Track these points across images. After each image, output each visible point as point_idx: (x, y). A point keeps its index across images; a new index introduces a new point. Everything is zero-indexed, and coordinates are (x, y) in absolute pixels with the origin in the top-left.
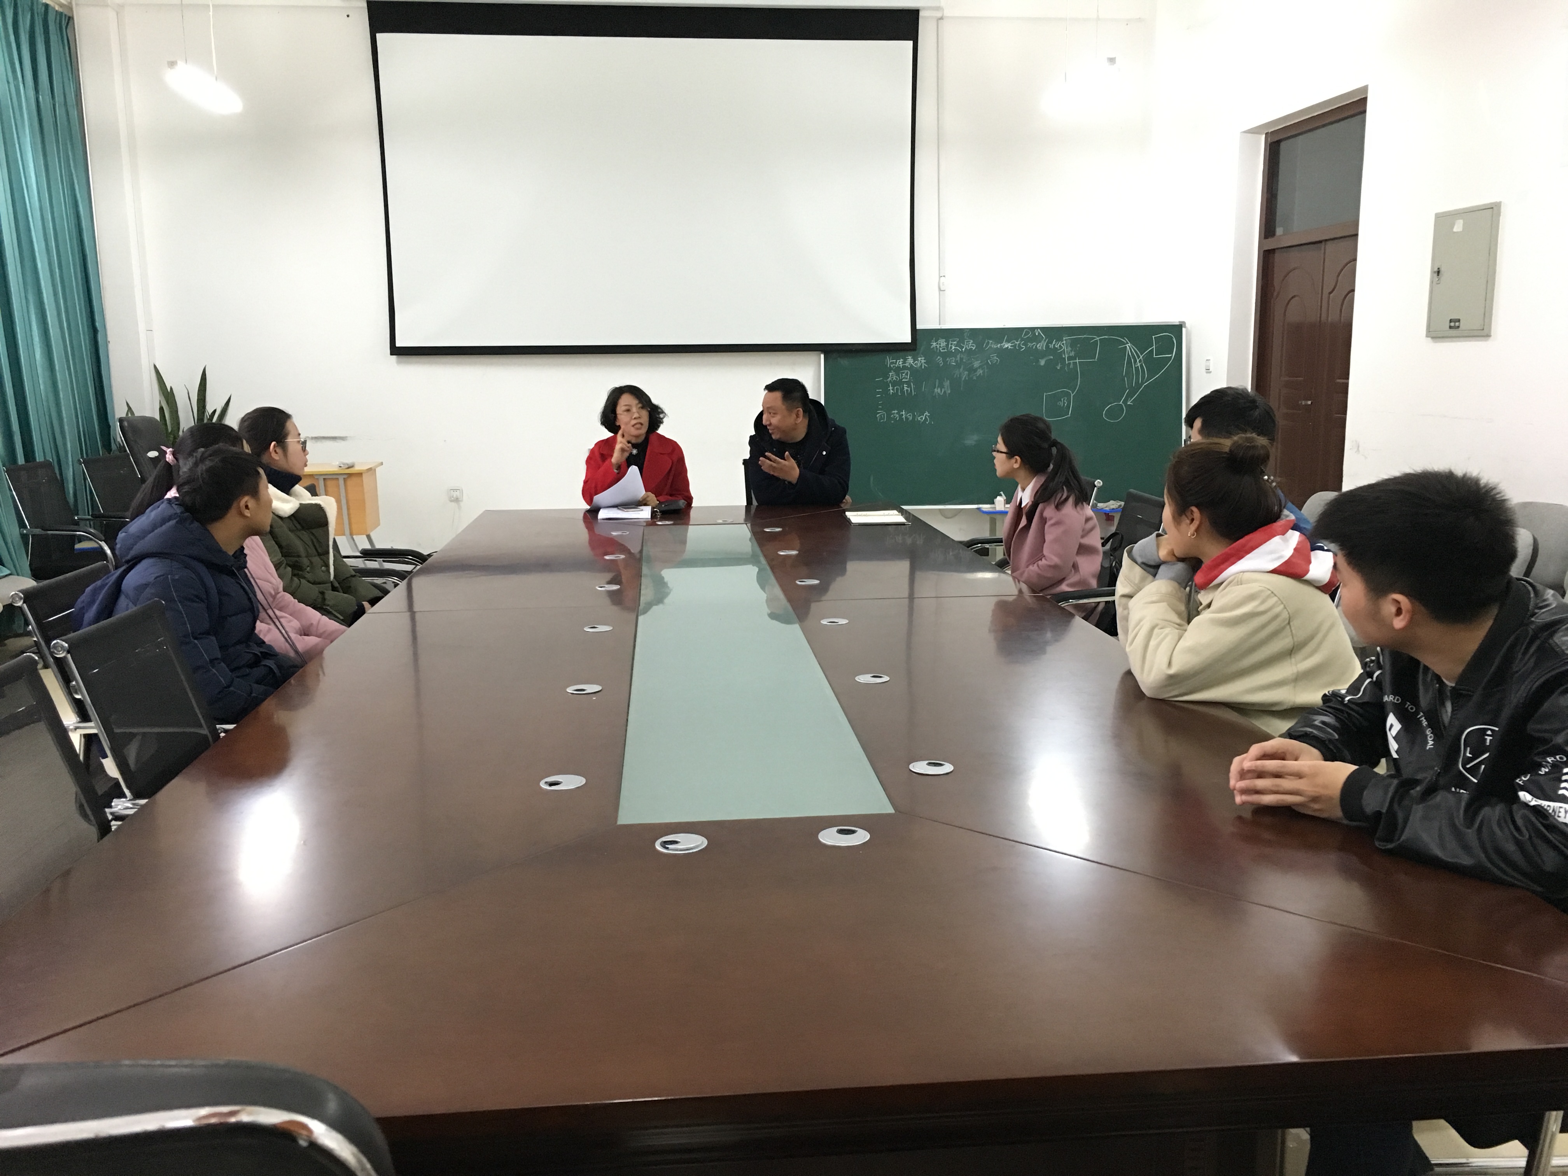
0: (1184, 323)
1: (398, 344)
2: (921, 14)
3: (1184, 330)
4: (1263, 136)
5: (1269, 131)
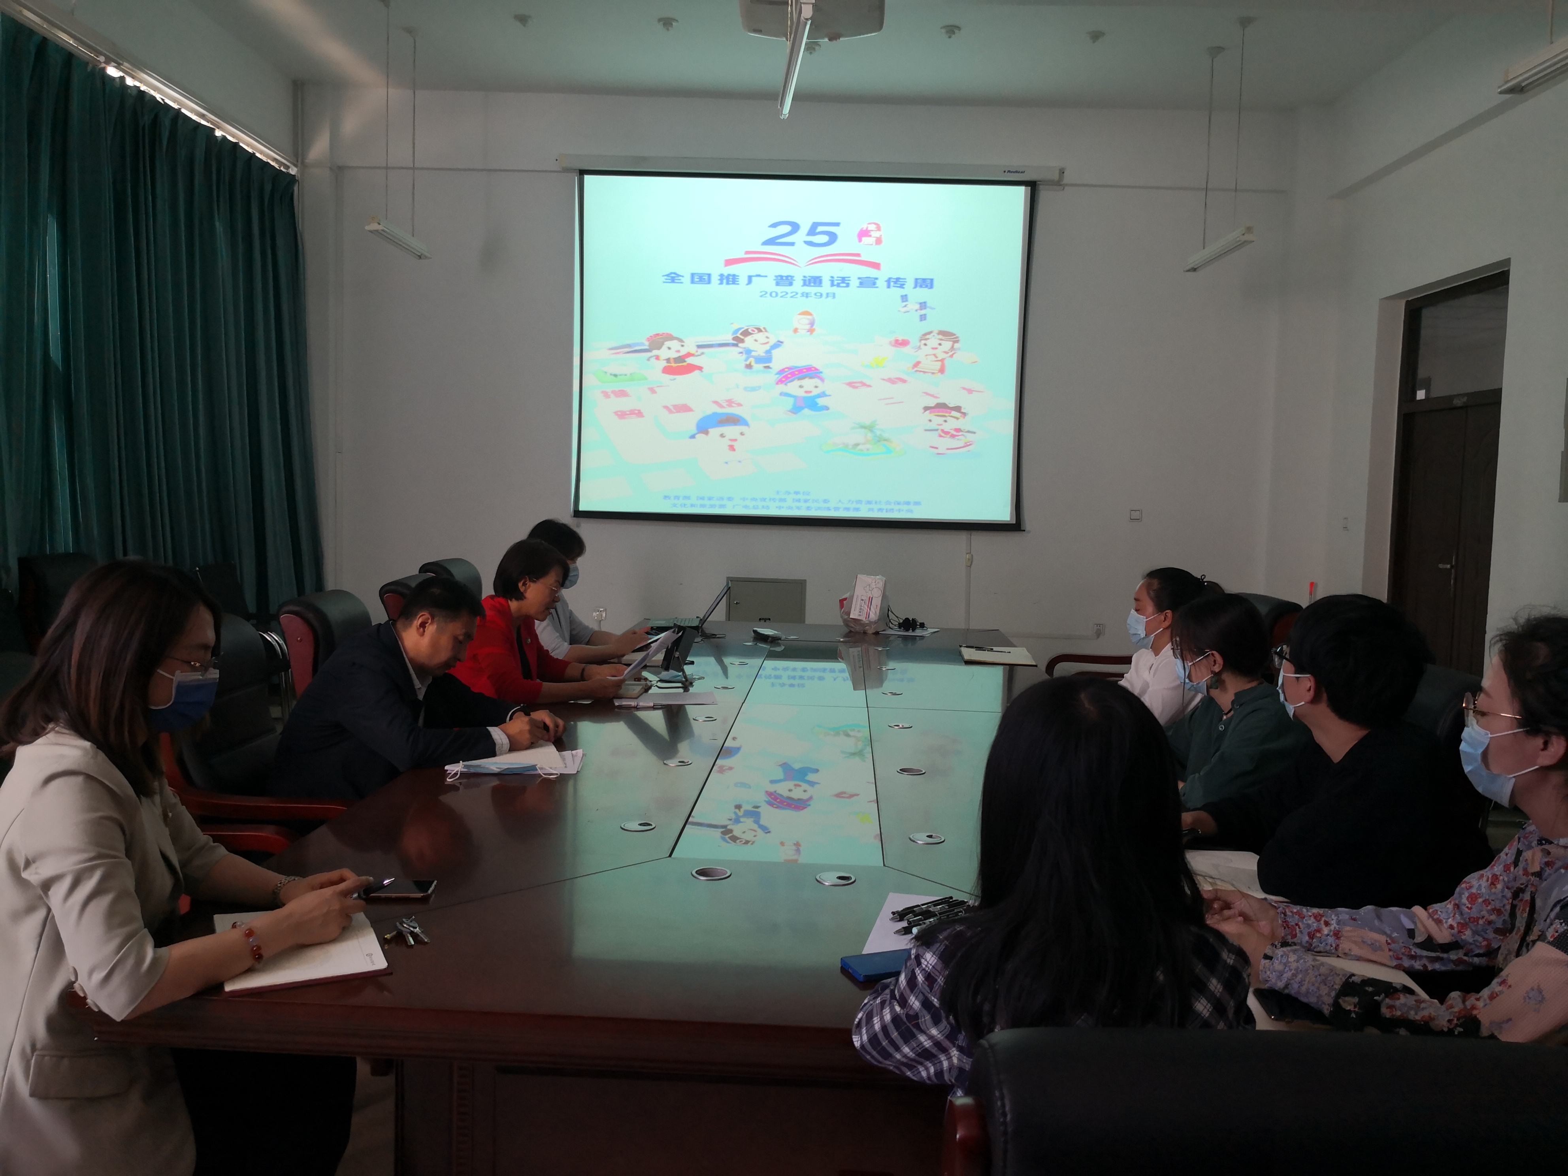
1: (580, 508)
4: (1403, 303)
5: (1409, 299)
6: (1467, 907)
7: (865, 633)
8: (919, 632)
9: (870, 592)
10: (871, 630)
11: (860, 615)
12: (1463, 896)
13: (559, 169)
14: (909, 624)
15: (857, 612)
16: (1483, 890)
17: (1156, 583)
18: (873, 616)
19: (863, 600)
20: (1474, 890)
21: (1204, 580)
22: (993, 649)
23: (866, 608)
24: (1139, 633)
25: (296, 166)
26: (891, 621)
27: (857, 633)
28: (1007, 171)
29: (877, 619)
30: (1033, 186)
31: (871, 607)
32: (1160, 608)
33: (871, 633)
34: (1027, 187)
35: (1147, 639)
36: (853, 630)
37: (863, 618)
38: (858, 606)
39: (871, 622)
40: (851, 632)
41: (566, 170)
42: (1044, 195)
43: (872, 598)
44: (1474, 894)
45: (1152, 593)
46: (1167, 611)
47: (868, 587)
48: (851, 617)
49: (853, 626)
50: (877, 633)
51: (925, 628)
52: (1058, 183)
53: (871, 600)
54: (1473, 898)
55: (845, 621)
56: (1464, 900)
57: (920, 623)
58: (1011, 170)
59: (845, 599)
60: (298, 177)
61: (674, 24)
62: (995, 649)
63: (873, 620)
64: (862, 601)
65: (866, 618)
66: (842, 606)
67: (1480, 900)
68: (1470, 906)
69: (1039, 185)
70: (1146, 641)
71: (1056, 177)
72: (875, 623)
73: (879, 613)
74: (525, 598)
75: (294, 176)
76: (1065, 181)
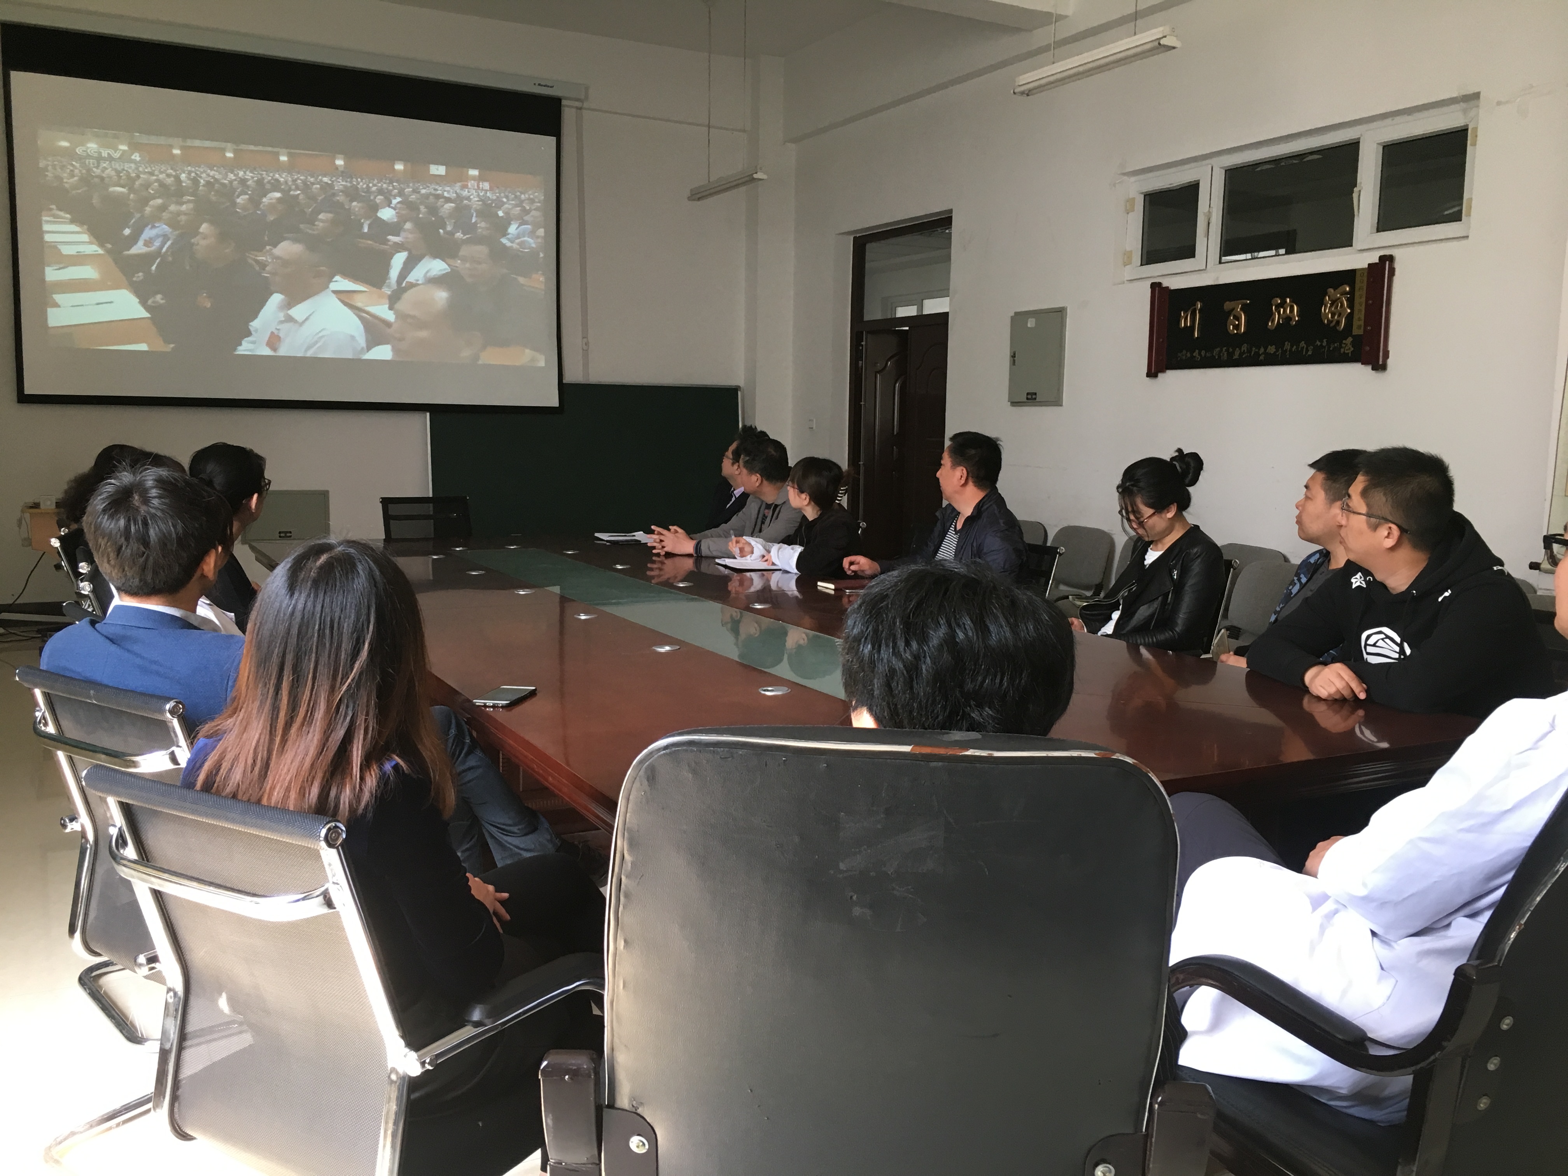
0: (739, 387)
1: (27, 392)
2: (564, 102)
3: (739, 393)
4: (851, 238)
5: (858, 235)
28: (537, 84)
58: (541, 84)
71: (583, 95)
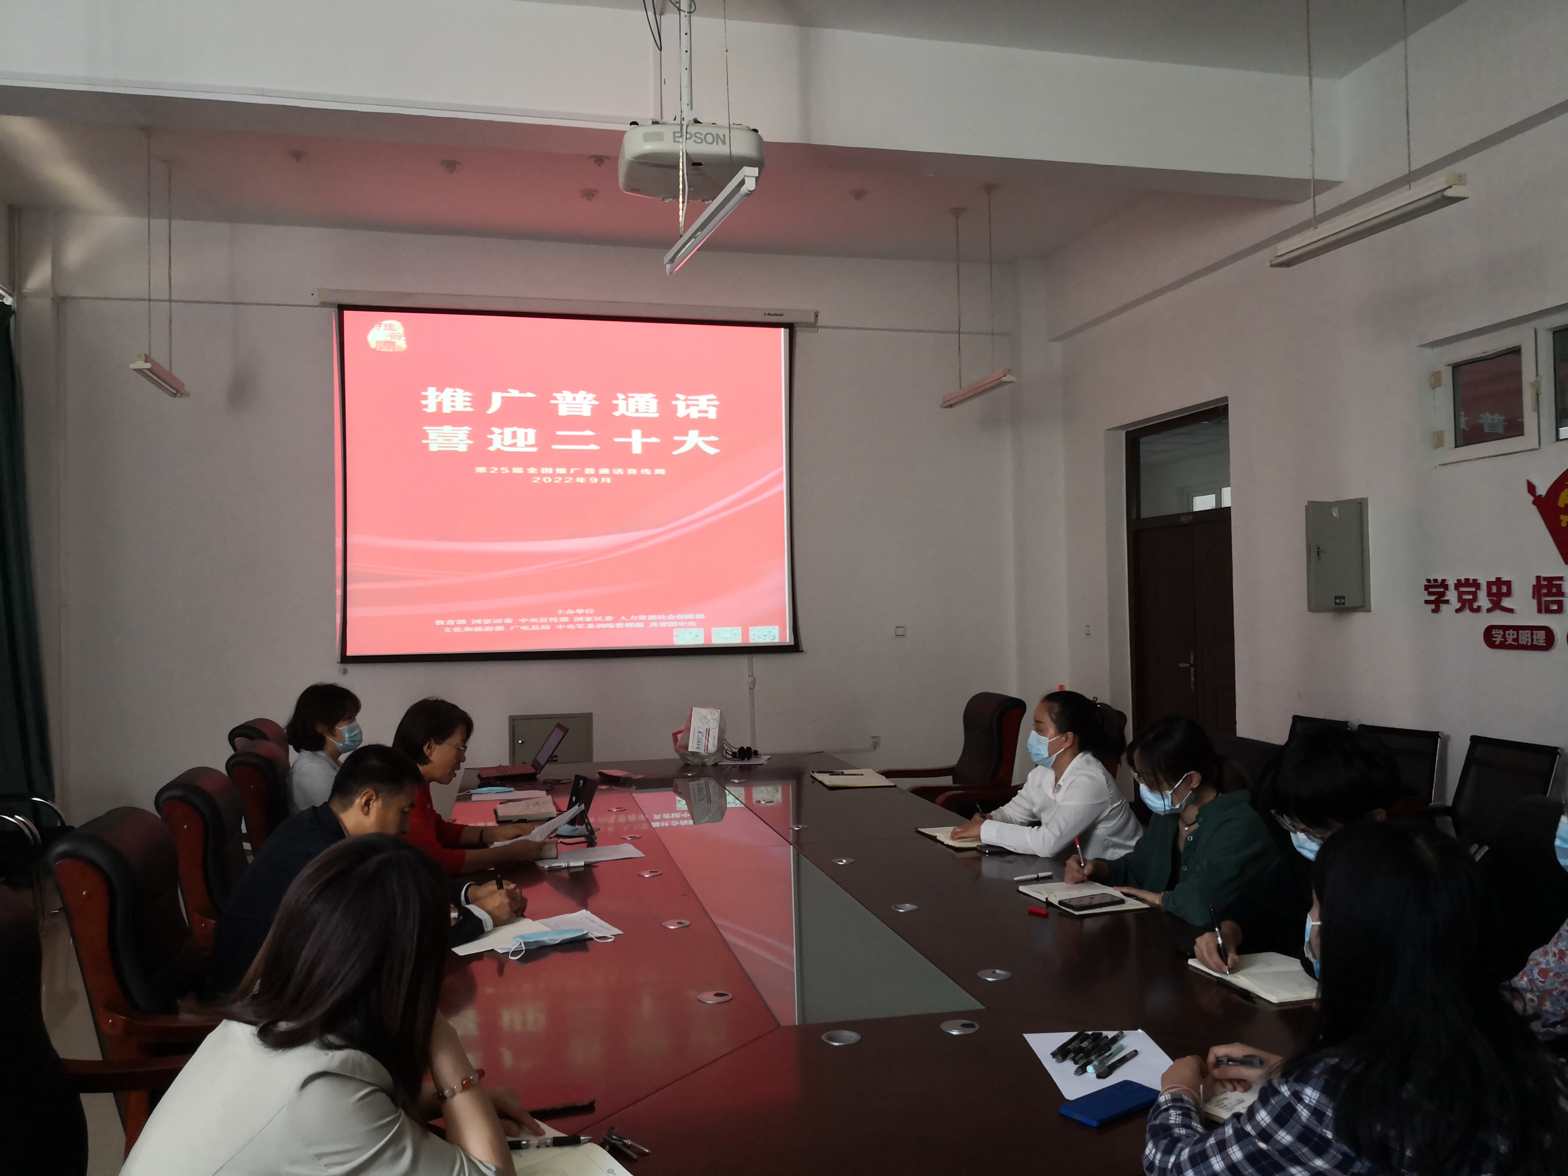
4: (1123, 433)
5: (1130, 430)
6: (1540, 981)
7: (704, 765)
8: (754, 761)
9: (707, 724)
10: (710, 762)
11: (698, 748)
12: (1534, 971)
13: (318, 304)
14: (746, 753)
15: (696, 746)
16: (1553, 965)
17: (1056, 707)
18: (712, 748)
19: (700, 732)
20: (1543, 966)
21: (1097, 702)
22: (842, 772)
23: (704, 740)
24: (1042, 753)
25: (11, 295)
26: (727, 751)
27: (696, 766)
28: (767, 314)
29: (715, 750)
30: (790, 327)
31: (709, 738)
32: (1061, 730)
33: (710, 765)
34: (786, 329)
35: (1049, 759)
36: (689, 762)
37: (702, 751)
38: (696, 739)
39: (710, 754)
40: (687, 765)
41: (324, 304)
42: (800, 335)
43: (709, 729)
44: (1544, 969)
45: (1053, 716)
46: (1069, 733)
47: (704, 718)
48: (689, 750)
49: (691, 759)
50: (716, 765)
51: (758, 756)
52: (813, 326)
53: (708, 731)
54: (1544, 973)
55: (681, 755)
56: (1536, 976)
57: (754, 751)
58: (771, 313)
59: (680, 732)
60: (15, 307)
61: (457, 166)
62: (845, 772)
63: (712, 752)
64: (699, 734)
65: (705, 751)
66: (676, 740)
67: (1551, 974)
68: (1543, 980)
69: (796, 327)
70: (1048, 760)
71: (812, 320)
72: (714, 754)
73: (718, 745)
74: (431, 761)
75: (10, 306)
76: (819, 324)
